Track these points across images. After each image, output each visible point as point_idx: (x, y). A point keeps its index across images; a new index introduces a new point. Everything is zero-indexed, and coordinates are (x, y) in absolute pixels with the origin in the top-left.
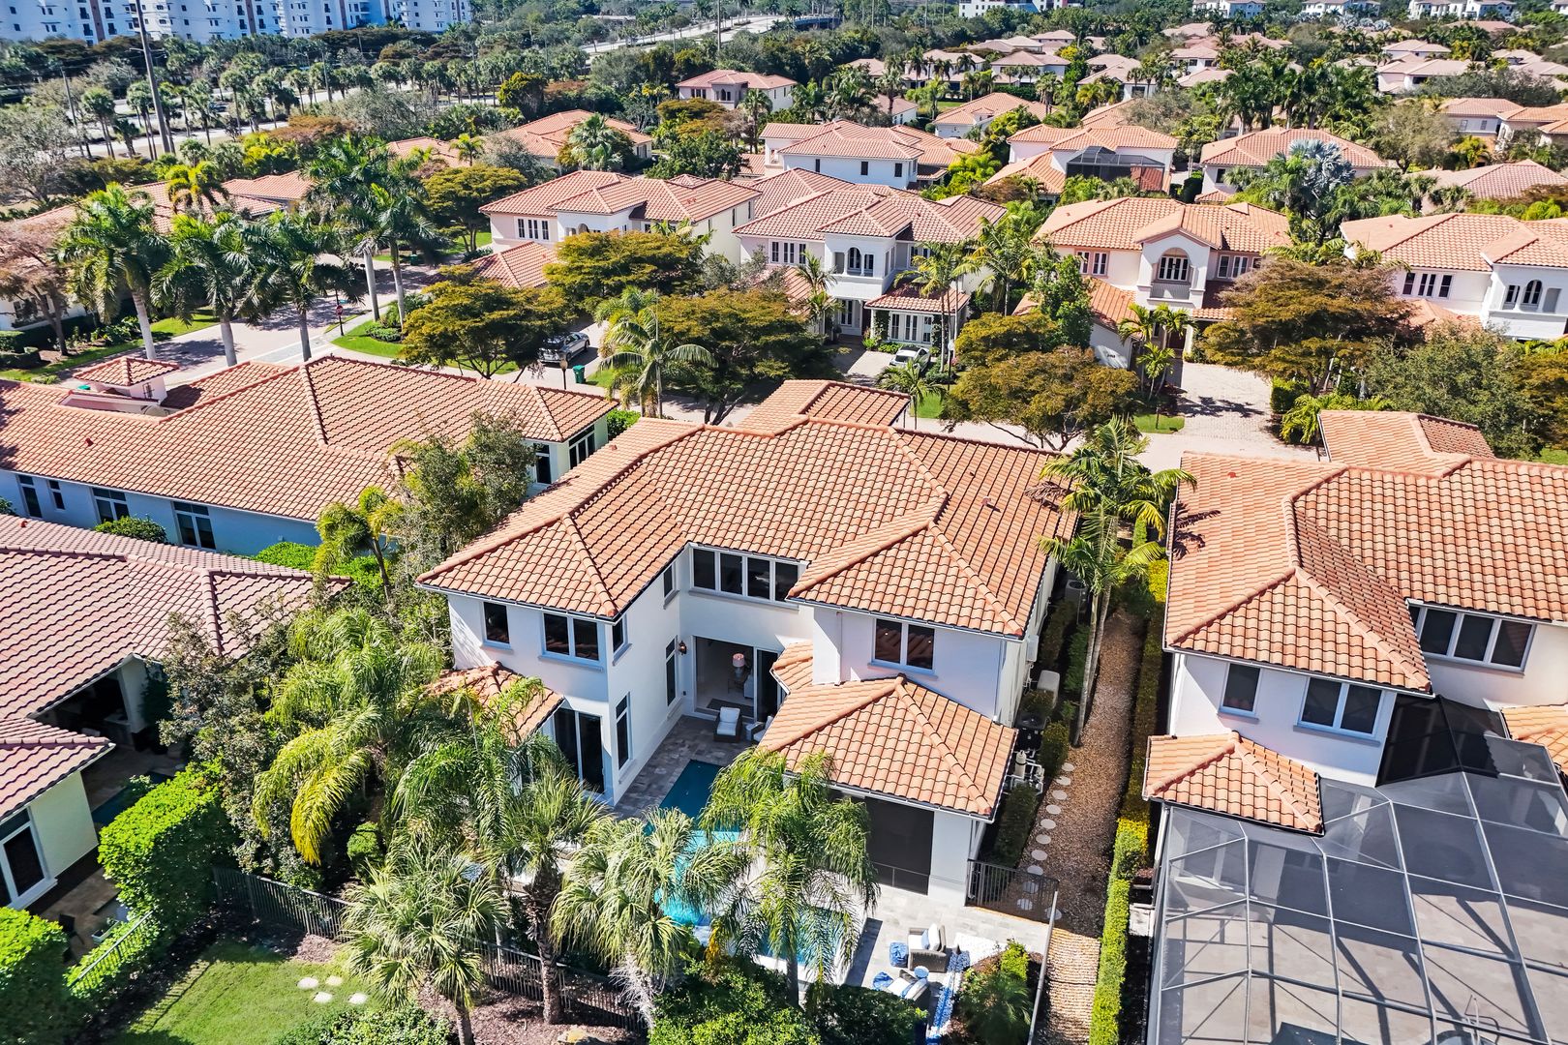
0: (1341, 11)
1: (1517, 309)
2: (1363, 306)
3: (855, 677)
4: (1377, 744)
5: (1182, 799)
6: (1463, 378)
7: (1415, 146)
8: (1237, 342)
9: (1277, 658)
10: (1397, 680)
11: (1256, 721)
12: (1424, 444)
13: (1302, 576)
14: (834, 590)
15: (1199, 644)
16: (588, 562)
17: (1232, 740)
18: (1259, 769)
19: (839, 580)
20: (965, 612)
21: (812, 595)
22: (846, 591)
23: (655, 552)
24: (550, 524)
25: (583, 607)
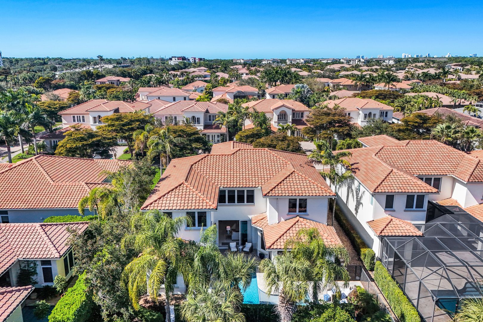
0: (271, 62)
1: (367, 120)
3: (283, 220)
4: (424, 211)
5: (387, 234)
9: (399, 190)
10: (426, 191)
11: (394, 211)
13: (395, 170)
14: (276, 192)
15: (380, 191)
16: (200, 194)
17: (390, 217)
18: (401, 223)
19: (276, 189)
20: (317, 192)
21: (270, 194)
22: (280, 192)
23: (214, 190)
24: (180, 185)
25: (204, 207)
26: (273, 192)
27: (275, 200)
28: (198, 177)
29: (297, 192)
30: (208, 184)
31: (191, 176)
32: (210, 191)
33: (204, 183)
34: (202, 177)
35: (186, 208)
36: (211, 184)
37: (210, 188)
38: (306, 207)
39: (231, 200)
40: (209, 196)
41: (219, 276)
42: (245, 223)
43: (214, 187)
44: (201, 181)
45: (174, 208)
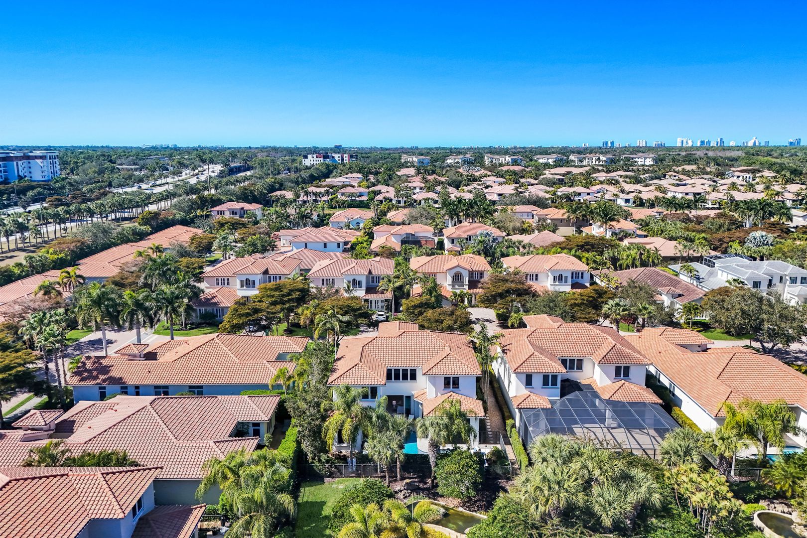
0: (460, 161)
1: (557, 283)
2: (519, 286)
3: (439, 395)
4: (558, 388)
5: (523, 407)
6: (552, 304)
7: (510, 225)
8: (487, 300)
9: (536, 371)
10: (560, 371)
11: (533, 388)
12: (551, 321)
13: (536, 353)
14: (433, 371)
15: (519, 371)
16: (372, 373)
17: (529, 393)
18: (536, 398)
19: (434, 369)
20: (467, 371)
21: (428, 373)
22: (437, 371)
23: (382, 369)
24: (356, 365)
25: (376, 383)
26: (431, 371)
27: (433, 379)
28: (369, 358)
29: (450, 371)
30: (377, 364)
31: (364, 357)
32: (379, 370)
33: (374, 363)
34: (372, 357)
35: (362, 383)
36: (380, 364)
37: (380, 367)
38: (458, 385)
39: (397, 378)
40: (379, 374)
41: (389, 428)
42: (408, 398)
43: (383, 366)
44: (372, 362)
45: (353, 383)
